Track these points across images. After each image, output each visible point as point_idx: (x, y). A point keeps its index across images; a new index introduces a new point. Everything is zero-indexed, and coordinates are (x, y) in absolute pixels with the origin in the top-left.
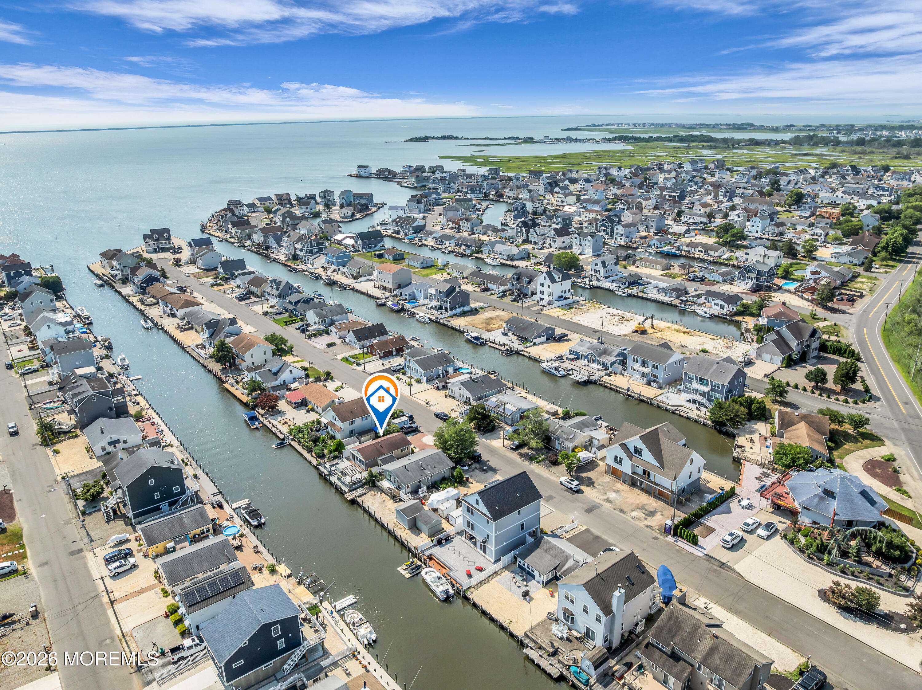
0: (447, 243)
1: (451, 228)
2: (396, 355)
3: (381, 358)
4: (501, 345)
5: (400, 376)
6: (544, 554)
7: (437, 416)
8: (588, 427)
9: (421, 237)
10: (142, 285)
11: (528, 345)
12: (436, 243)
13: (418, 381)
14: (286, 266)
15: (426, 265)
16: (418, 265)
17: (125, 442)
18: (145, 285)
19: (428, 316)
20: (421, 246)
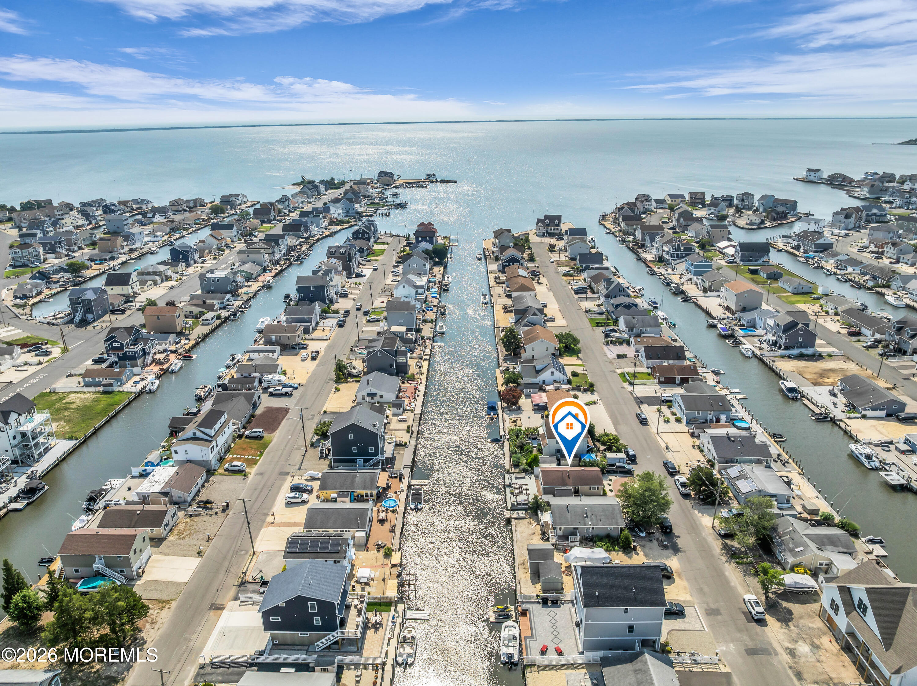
0: (850, 269)
1: (870, 252)
2: (679, 385)
3: (660, 383)
4: (818, 406)
5: (664, 408)
6: (630, 673)
7: (665, 465)
8: (836, 546)
9: (822, 258)
10: (504, 264)
11: (853, 415)
12: (836, 268)
13: (678, 420)
14: (648, 267)
15: (801, 291)
16: (790, 290)
17: (381, 397)
18: (507, 264)
19: (754, 349)
20: (817, 267)
